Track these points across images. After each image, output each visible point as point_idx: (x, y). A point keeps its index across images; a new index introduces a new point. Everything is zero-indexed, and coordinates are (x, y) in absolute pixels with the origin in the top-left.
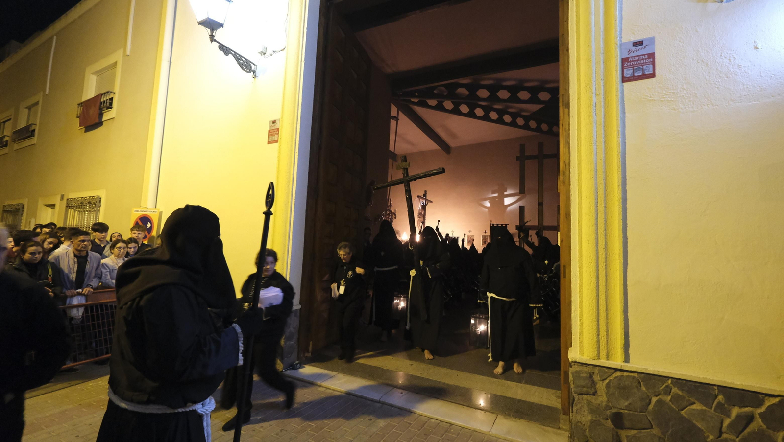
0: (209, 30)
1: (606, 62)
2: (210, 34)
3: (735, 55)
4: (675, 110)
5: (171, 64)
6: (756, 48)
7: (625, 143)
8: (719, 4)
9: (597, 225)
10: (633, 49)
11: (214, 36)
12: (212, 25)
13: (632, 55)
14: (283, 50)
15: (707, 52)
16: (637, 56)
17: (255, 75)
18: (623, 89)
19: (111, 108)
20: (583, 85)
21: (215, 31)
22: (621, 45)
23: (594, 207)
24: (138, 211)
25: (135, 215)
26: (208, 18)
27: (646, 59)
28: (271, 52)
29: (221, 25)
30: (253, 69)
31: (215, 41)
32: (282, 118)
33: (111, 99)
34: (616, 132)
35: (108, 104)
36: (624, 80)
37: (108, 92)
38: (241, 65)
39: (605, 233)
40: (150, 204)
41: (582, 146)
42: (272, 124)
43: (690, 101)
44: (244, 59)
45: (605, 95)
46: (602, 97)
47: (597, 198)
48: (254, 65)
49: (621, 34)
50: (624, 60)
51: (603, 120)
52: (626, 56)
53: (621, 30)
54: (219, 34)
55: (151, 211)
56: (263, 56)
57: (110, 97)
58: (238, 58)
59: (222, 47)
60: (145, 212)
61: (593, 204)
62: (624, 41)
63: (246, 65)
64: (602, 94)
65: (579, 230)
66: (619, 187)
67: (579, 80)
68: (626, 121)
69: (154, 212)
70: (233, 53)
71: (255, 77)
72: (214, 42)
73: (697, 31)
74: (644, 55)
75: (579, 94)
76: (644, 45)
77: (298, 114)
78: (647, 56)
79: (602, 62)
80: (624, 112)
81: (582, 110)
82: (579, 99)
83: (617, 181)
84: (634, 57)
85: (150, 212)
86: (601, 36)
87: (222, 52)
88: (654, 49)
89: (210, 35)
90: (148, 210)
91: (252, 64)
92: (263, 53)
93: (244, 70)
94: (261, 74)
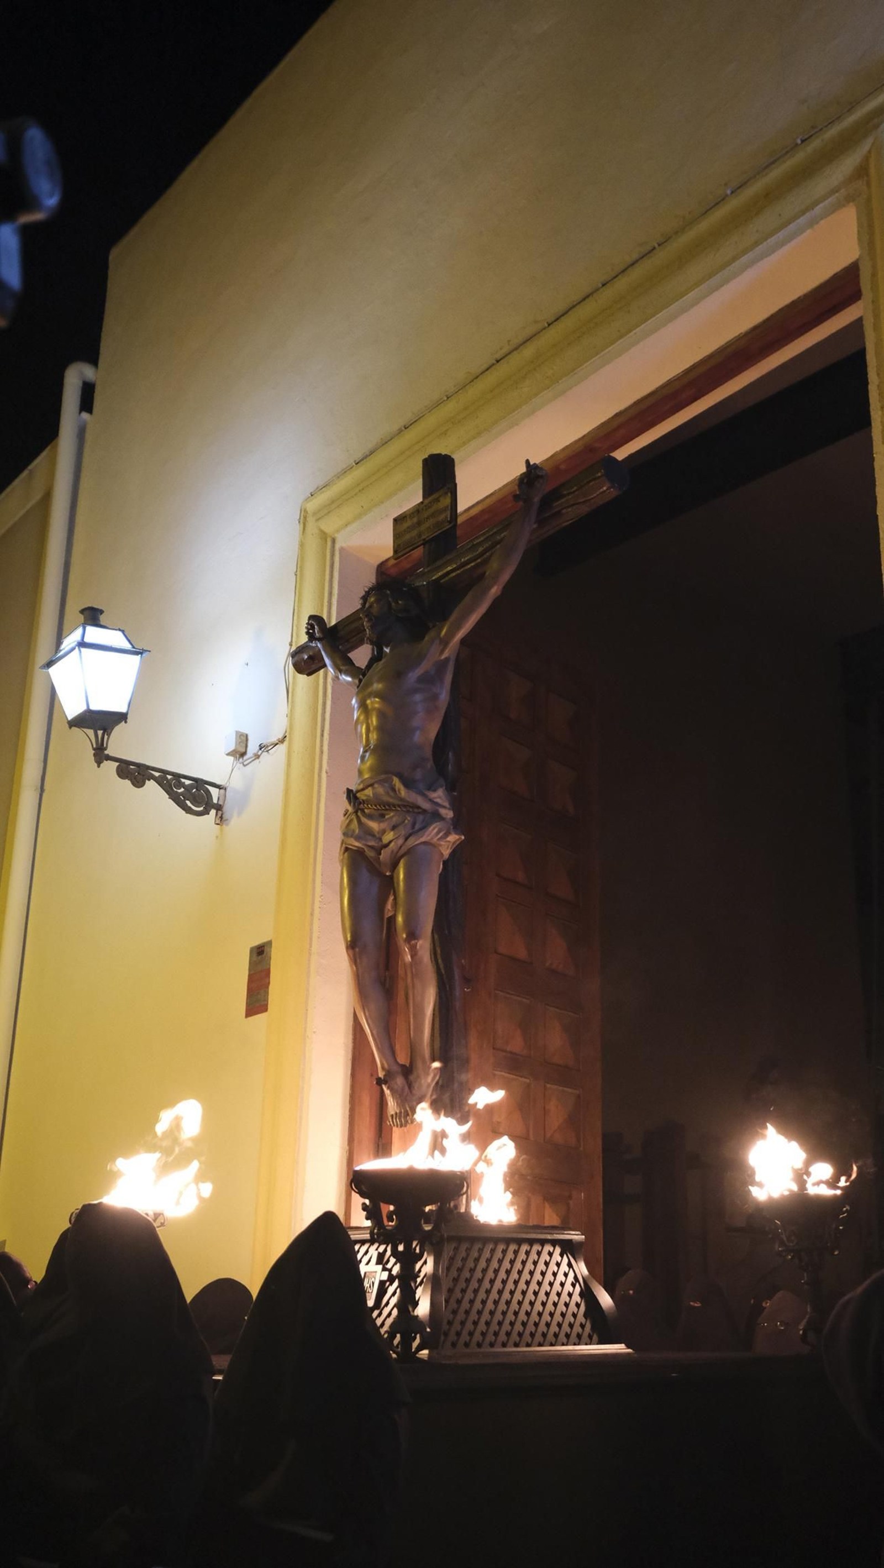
0: (93, 736)
2: (96, 745)
5: (45, 795)
11: (106, 749)
12: (98, 724)
14: (282, 741)
17: (221, 817)
21: (107, 735)
26: (88, 709)
28: (258, 748)
29: (123, 719)
30: (215, 801)
31: (109, 758)
38: (180, 800)
42: (254, 957)
44: (187, 782)
48: (219, 788)
54: (116, 741)
56: (240, 760)
58: (172, 783)
59: (126, 769)
63: (195, 796)
70: (157, 774)
71: (221, 820)
72: (105, 763)
87: (127, 783)
89: (94, 749)
91: (210, 788)
92: (240, 754)
93: (188, 810)
94: (235, 814)
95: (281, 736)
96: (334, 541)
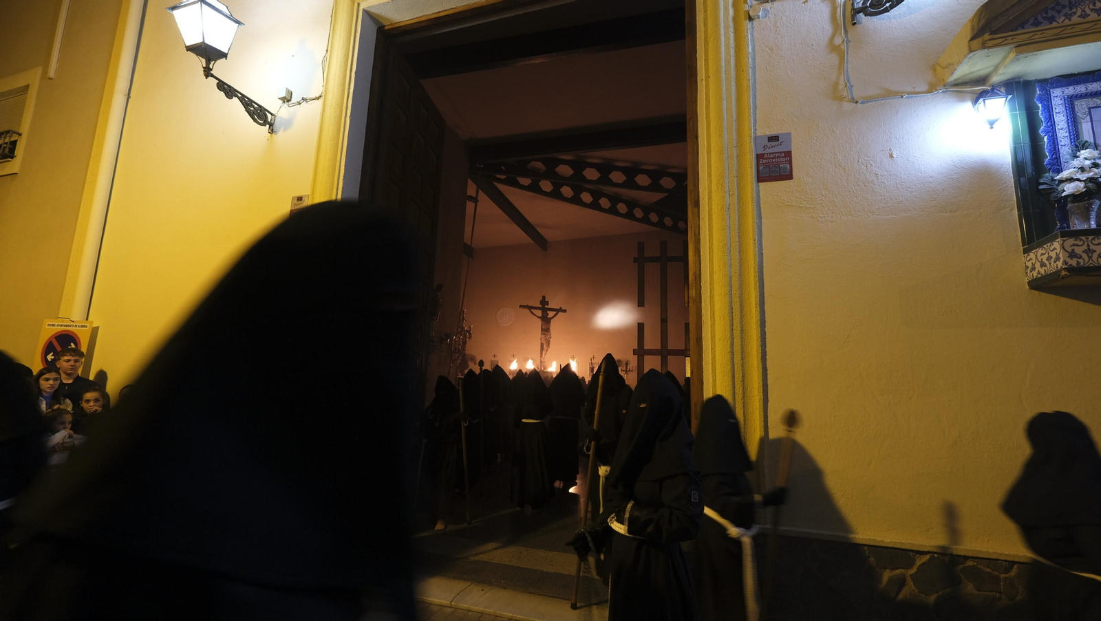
0: (204, 61)
1: (740, 158)
2: (204, 66)
3: (871, 162)
4: (814, 218)
5: (130, 99)
6: (891, 156)
7: (762, 254)
8: (854, 104)
9: (732, 352)
10: (769, 144)
11: (211, 70)
12: (209, 54)
13: (768, 151)
14: (318, 98)
15: (845, 156)
16: (773, 153)
17: (272, 130)
18: (759, 190)
19: (12, 158)
20: (714, 182)
21: (212, 63)
22: (755, 138)
23: (729, 331)
24: (53, 325)
25: (49, 330)
26: (203, 43)
27: (783, 157)
28: (299, 99)
29: (224, 55)
30: (269, 120)
31: (212, 76)
32: (313, 193)
33: (14, 143)
34: (752, 241)
35: (7, 150)
36: (760, 179)
37: (8, 132)
38: (251, 114)
39: (742, 362)
40: (77, 314)
41: (714, 255)
42: (296, 202)
43: (829, 209)
45: (739, 196)
46: (736, 198)
47: (732, 320)
48: (272, 114)
49: (755, 125)
50: (759, 157)
51: (737, 226)
52: (761, 152)
53: (755, 121)
54: (218, 68)
55: (78, 324)
56: (286, 104)
57: (13, 139)
58: (247, 103)
59: (222, 86)
60: (66, 326)
61: (728, 328)
62: (758, 134)
63: (258, 114)
64: (736, 193)
65: (712, 359)
66: (756, 307)
67: (710, 175)
68: (763, 227)
69: (82, 326)
70: (240, 96)
71: (272, 131)
72: (210, 78)
73: (833, 131)
74: (781, 153)
75: (710, 192)
76: (780, 141)
77: (337, 189)
78: (783, 155)
79: (735, 156)
80: (760, 217)
81: (713, 213)
82: (710, 198)
83: (754, 299)
84: (770, 153)
85: (76, 326)
86: (734, 127)
87: (222, 94)
88: (791, 148)
89: (204, 68)
90: (72, 324)
91: (268, 114)
92: (287, 99)
93: (255, 121)
94: (282, 129)
95: (318, 96)
96: (359, 4)
